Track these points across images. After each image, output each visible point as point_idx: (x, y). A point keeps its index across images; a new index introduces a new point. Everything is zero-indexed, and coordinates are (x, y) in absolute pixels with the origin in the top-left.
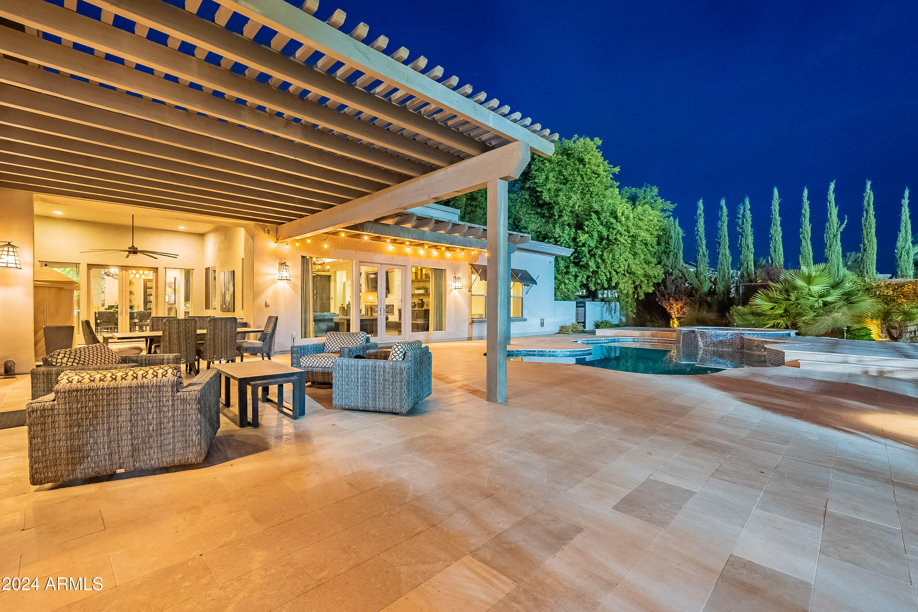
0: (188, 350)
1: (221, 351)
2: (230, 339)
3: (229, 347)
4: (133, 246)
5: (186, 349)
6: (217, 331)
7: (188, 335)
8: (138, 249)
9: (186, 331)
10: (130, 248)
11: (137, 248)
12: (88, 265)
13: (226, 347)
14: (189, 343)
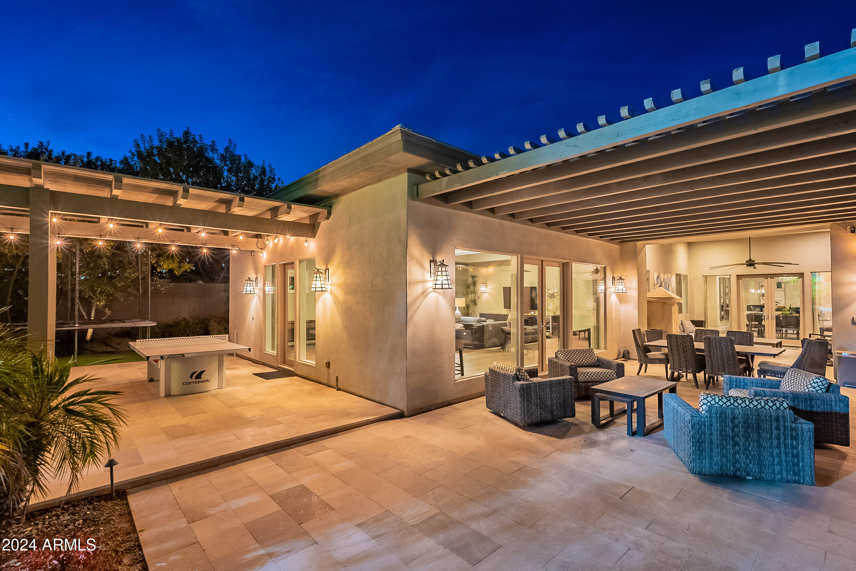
0: (687, 362)
1: (718, 368)
2: (727, 358)
3: (726, 365)
4: (750, 259)
5: (686, 361)
6: (712, 349)
7: (685, 349)
8: (755, 262)
9: (683, 345)
10: (747, 261)
11: (753, 261)
12: (738, 276)
13: (723, 364)
14: (687, 356)
